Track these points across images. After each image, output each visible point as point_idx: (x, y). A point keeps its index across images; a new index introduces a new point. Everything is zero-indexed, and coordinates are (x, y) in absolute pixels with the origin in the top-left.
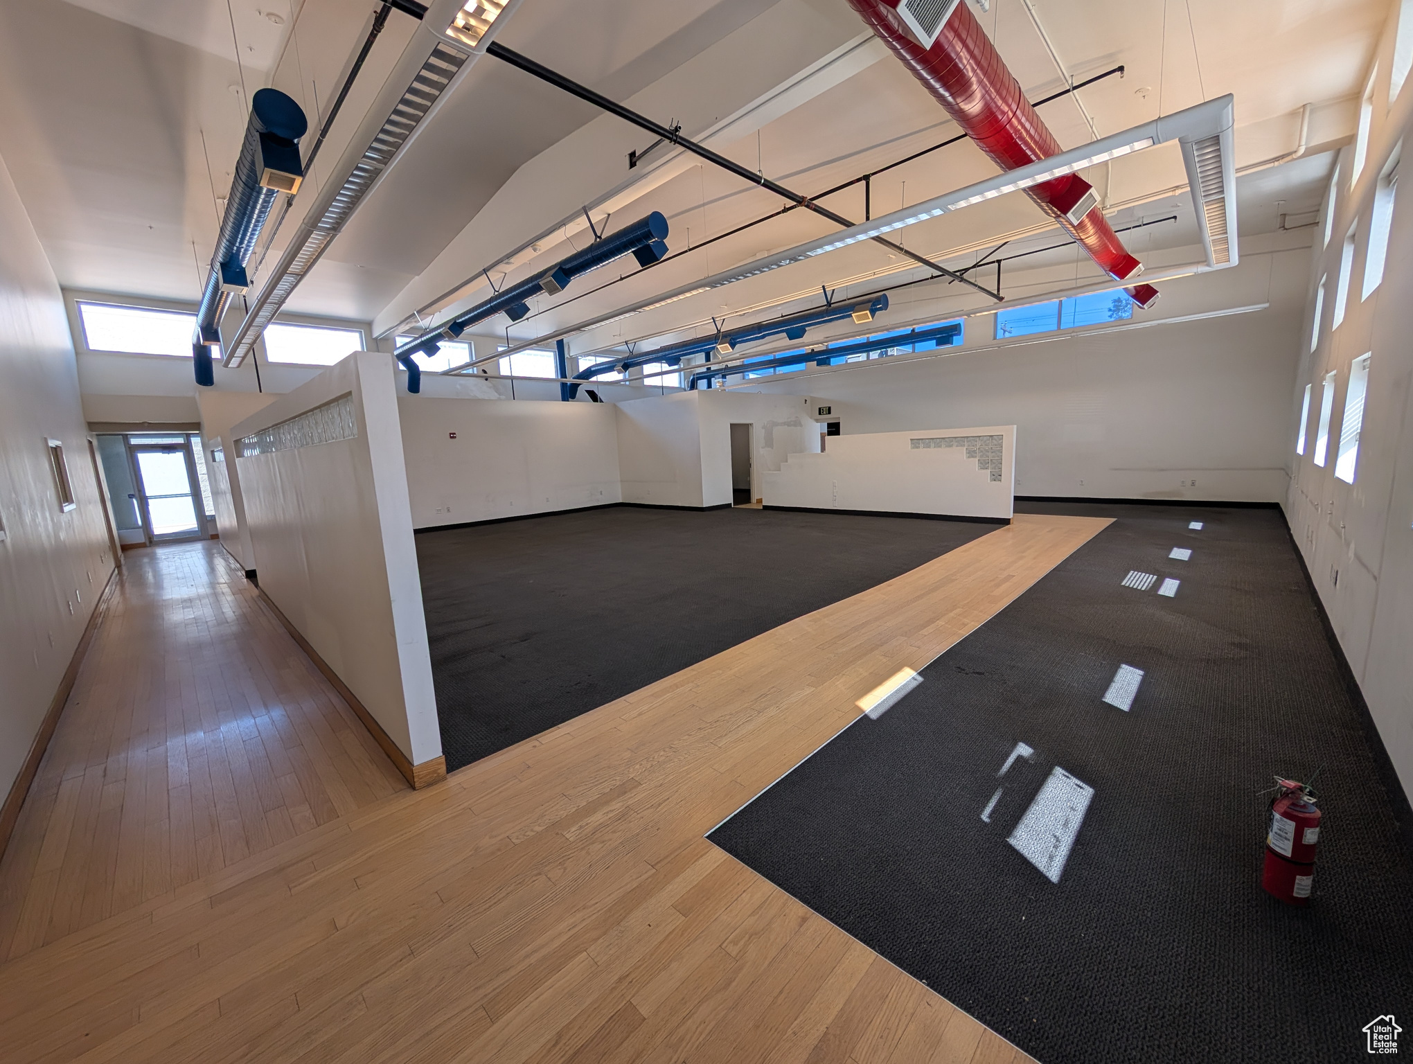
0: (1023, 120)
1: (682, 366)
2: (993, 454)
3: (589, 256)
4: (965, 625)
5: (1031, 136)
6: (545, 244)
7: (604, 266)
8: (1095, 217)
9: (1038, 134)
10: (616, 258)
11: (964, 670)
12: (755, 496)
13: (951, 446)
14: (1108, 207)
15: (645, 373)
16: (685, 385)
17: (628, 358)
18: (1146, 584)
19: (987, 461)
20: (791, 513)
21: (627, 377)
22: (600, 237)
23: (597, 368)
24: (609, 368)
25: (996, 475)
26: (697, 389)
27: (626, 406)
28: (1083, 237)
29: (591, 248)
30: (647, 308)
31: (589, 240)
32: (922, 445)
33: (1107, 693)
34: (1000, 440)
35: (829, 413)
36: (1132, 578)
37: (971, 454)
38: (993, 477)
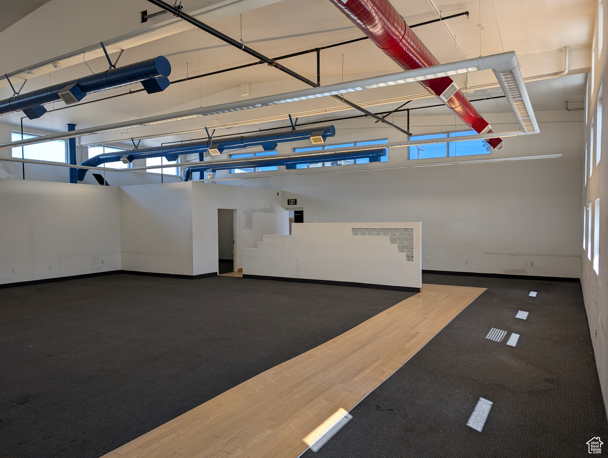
0: (409, 40)
1: (179, 162)
2: (408, 241)
3: (104, 79)
4: (384, 372)
5: (414, 49)
6: (64, 63)
7: (116, 88)
8: (458, 96)
9: (419, 48)
10: (127, 84)
11: (380, 408)
12: (237, 266)
13: (379, 235)
14: (469, 88)
15: (148, 165)
16: (182, 174)
17: (133, 151)
18: (500, 338)
19: (404, 246)
20: (265, 281)
21: (131, 167)
22: (114, 66)
23: (104, 157)
24: (116, 158)
25: (410, 257)
26: (191, 179)
27: (129, 190)
28: (453, 107)
29: (105, 74)
30: (151, 124)
31: (105, 67)
32: (359, 233)
33: (470, 419)
34: (411, 232)
35: (296, 203)
36: (492, 333)
37: (393, 241)
38: (408, 258)
